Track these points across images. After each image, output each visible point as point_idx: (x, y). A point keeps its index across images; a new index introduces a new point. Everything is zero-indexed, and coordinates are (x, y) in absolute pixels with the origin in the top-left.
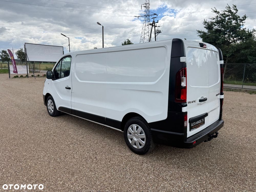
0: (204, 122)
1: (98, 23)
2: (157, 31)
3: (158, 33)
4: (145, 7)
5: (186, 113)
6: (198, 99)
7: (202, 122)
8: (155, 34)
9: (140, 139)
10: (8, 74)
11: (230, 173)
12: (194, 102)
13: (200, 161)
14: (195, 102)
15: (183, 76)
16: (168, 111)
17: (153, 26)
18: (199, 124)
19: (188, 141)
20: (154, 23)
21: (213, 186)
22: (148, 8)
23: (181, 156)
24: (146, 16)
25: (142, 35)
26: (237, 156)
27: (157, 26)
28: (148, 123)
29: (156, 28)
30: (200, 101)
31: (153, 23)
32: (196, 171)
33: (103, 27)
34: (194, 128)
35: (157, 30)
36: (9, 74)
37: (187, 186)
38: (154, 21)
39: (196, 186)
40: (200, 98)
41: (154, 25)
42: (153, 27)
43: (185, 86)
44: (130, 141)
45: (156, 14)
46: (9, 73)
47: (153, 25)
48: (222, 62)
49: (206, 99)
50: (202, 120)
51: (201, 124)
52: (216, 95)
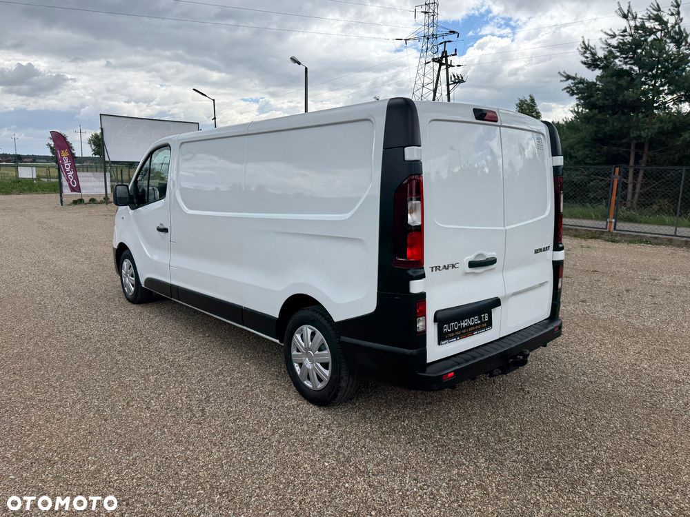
0: (489, 324)
1: (294, 60)
2: (453, 79)
3: (457, 83)
4: (426, 13)
5: (422, 296)
6: (466, 258)
7: (482, 323)
8: (448, 85)
9: (319, 365)
10: (59, 195)
11: (547, 463)
12: (450, 268)
13: (475, 428)
14: (453, 266)
15: (414, 198)
16: (378, 290)
17: (443, 64)
18: (470, 326)
19: (430, 372)
20: (446, 57)
21: (484, 494)
22: (433, 16)
23: (430, 413)
24: (428, 39)
25: (416, 89)
26: (585, 420)
27: (452, 64)
28: (335, 321)
29: (450, 69)
30: (472, 265)
31: (442, 57)
32: (455, 454)
33: (306, 68)
34: (452, 338)
35: (454, 76)
36: (61, 196)
37: (415, 489)
38: (445, 51)
39: (438, 490)
40: (471, 258)
41: (444, 62)
42: (443, 67)
43: (419, 223)
45: (454, 32)
46: (61, 192)
47: (442, 61)
48: (559, 161)
49: (492, 261)
50: (483, 316)
51: (477, 327)
52: (536, 251)
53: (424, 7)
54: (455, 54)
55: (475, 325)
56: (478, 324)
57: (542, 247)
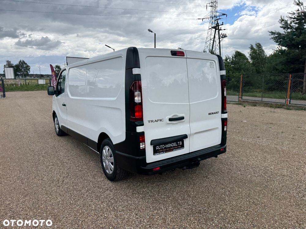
0: (182, 146)
1: (150, 30)
2: (221, 36)
3: (223, 37)
6: (167, 117)
7: (178, 146)
9: (110, 163)
12: (159, 121)
14: (161, 120)
15: (137, 90)
17: (217, 29)
18: (171, 147)
19: (148, 167)
20: (219, 26)
21: (164, 222)
25: (207, 41)
27: (221, 29)
28: (113, 144)
30: (170, 120)
31: (217, 26)
33: (155, 34)
40: (171, 117)
41: (217, 28)
42: (217, 31)
43: (140, 102)
44: (104, 165)
45: (225, 14)
48: (224, 72)
49: (182, 118)
50: (179, 142)
51: (175, 147)
52: (209, 114)
53: (211, 4)
54: (223, 25)
55: (174, 147)
56: (176, 146)
57: (213, 112)
